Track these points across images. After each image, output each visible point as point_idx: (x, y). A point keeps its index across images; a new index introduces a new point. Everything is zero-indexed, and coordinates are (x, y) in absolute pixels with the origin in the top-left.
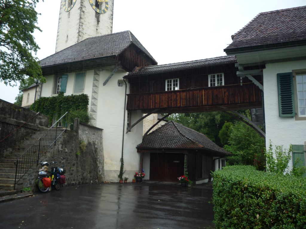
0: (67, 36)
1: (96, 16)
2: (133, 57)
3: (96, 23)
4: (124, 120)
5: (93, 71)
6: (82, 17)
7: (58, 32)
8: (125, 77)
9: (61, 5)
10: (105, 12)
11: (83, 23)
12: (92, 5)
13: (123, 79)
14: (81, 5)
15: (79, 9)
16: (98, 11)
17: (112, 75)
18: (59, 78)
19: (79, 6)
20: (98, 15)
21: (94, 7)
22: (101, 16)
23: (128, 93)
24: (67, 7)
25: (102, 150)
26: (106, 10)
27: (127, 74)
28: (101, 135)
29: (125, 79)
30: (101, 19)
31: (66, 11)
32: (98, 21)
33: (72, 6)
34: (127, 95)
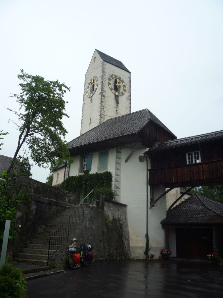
0: (91, 119)
1: (115, 99)
2: (152, 133)
3: (116, 105)
4: (147, 195)
5: (115, 149)
6: (103, 101)
7: (82, 117)
8: (145, 153)
9: (84, 92)
10: (123, 94)
11: (104, 106)
12: (111, 89)
13: (143, 155)
14: (102, 90)
15: (100, 94)
16: (117, 94)
17: (133, 152)
18: (85, 158)
19: (100, 91)
20: (117, 98)
21: (113, 91)
22: (120, 98)
23: (149, 168)
24: (89, 93)
25: (127, 226)
26: (124, 92)
27: (147, 150)
28: (125, 211)
29: (145, 155)
30: (120, 101)
31: (89, 97)
32: (118, 103)
33: (94, 92)
34: (149, 170)
